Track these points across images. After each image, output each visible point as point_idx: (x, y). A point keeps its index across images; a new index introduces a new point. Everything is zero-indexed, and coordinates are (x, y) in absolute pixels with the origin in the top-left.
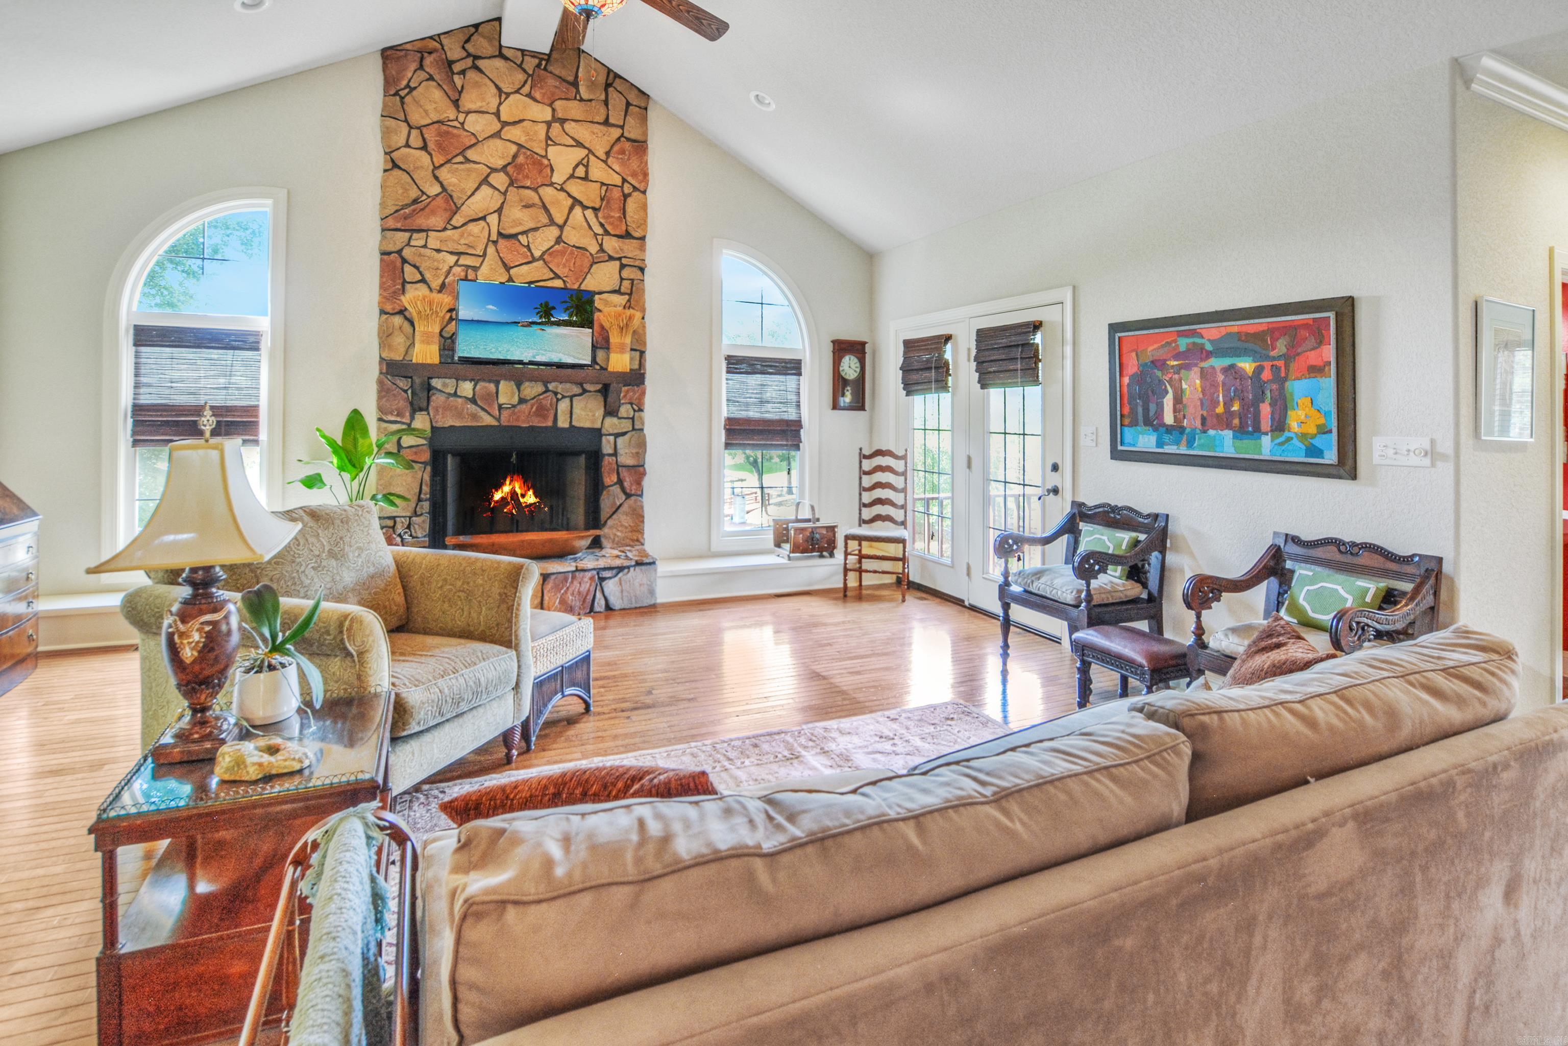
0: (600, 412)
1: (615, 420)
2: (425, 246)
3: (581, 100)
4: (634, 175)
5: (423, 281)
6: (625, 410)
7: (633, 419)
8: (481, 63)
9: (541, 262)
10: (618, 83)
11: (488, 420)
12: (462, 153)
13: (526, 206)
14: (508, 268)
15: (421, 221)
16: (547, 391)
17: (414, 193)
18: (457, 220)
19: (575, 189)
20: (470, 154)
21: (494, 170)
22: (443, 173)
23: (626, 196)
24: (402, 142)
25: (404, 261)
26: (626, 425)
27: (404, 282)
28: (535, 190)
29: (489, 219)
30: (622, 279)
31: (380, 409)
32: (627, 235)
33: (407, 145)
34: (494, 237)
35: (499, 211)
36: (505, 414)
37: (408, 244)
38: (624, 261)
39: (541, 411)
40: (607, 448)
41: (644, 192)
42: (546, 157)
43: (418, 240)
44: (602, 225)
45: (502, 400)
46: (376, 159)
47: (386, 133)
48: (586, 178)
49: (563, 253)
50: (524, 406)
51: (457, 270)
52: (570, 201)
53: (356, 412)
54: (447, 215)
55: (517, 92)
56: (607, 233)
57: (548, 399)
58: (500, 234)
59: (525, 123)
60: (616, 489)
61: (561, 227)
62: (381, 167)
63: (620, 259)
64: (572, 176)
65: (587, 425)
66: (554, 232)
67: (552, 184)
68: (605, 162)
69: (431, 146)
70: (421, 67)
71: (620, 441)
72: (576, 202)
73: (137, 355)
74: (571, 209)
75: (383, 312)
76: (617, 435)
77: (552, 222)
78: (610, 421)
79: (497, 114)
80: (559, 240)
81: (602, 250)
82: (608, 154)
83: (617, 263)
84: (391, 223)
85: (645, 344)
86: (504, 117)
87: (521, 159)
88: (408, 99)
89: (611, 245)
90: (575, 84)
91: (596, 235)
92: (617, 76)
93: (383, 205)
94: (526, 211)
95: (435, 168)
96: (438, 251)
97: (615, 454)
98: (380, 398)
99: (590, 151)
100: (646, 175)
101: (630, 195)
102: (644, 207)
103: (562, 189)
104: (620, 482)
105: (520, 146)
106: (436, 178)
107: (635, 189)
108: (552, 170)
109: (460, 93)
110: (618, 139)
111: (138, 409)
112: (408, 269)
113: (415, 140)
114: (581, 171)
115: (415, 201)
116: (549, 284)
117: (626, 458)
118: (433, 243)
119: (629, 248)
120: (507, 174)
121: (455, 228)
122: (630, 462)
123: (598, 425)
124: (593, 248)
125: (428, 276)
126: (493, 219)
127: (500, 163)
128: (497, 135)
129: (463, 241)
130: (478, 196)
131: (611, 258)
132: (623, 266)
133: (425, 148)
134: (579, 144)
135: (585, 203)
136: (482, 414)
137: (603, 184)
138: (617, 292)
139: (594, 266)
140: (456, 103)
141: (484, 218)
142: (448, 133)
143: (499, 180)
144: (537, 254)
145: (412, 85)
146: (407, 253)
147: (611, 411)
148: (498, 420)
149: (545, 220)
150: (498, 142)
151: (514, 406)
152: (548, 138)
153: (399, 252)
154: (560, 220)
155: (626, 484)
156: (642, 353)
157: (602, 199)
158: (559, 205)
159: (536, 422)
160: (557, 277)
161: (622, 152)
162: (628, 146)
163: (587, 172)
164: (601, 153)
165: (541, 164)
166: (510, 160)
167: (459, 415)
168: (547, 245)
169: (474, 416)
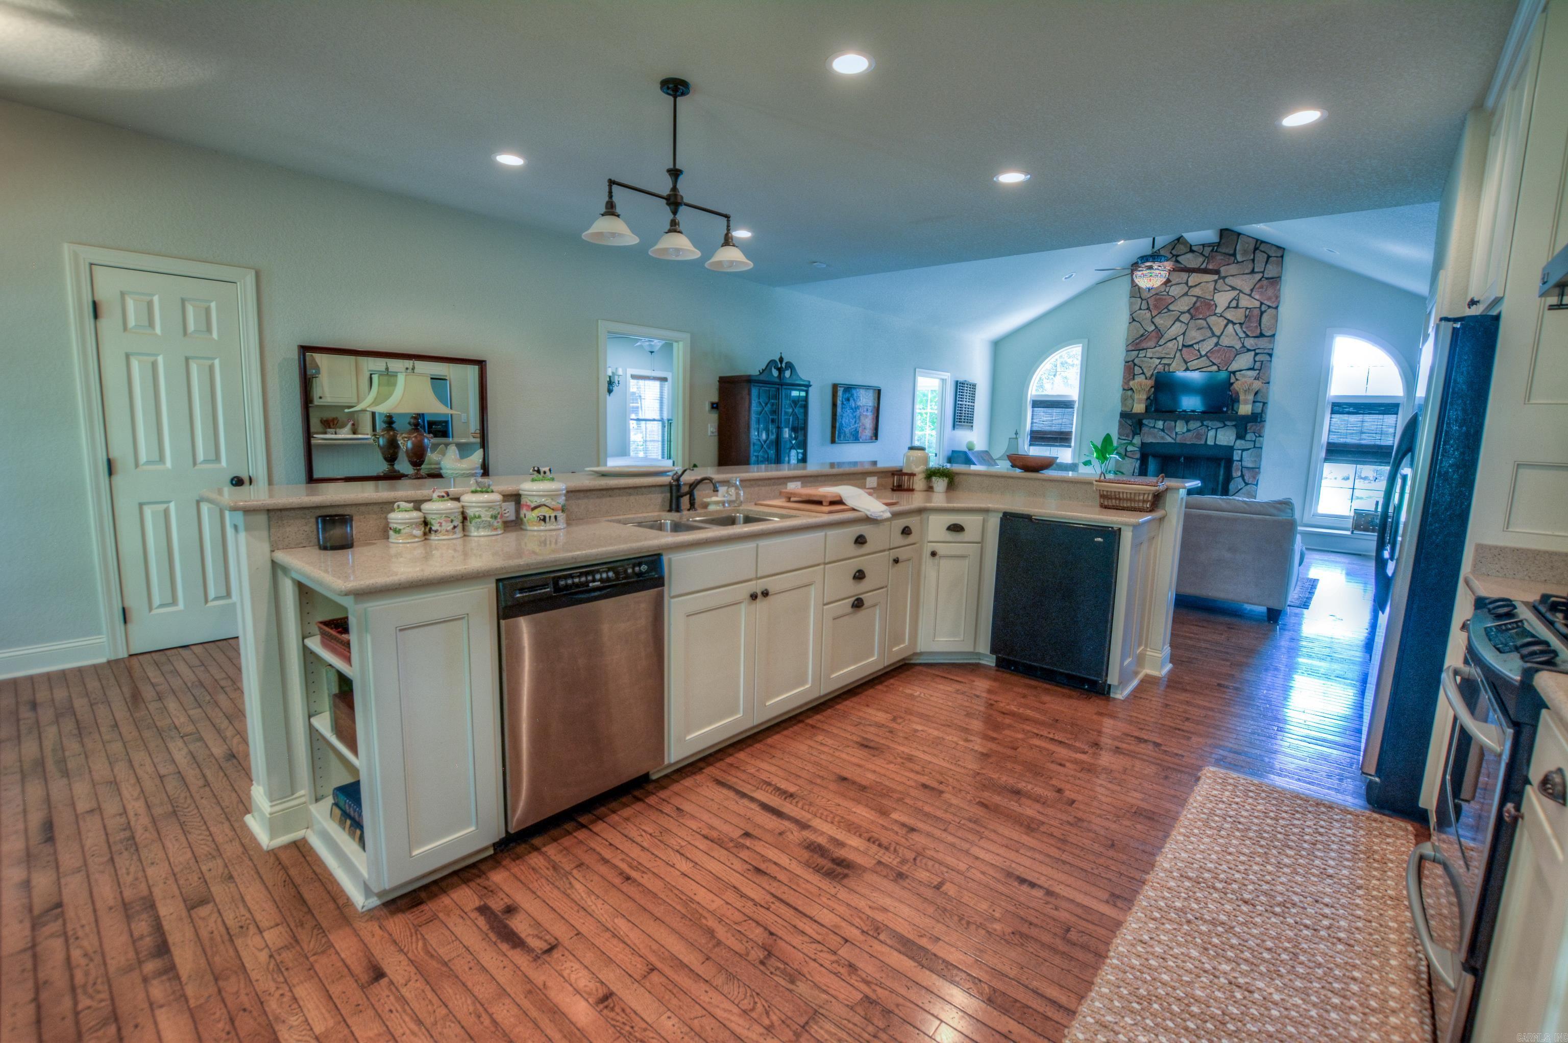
0: (1233, 437)
1: (1243, 442)
2: (1145, 356)
3: (1238, 262)
4: (1269, 299)
5: (1143, 373)
6: (1249, 436)
7: (1255, 441)
9: (1204, 358)
10: (1262, 247)
11: (1169, 440)
12: (1167, 307)
13: (1199, 329)
14: (1185, 363)
15: (1144, 345)
16: (1203, 425)
17: (1142, 331)
18: (1162, 342)
19: (1229, 315)
20: (1171, 307)
21: (1182, 313)
22: (1157, 320)
23: (1262, 313)
24: (1138, 307)
25: (1135, 365)
26: (1249, 445)
27: (1134, 375)
28: (1205, 319)
29: (1178, 338)
30: (1255, 361)
31: (1120, 433)
32: (1262, 335)
33: (1140, 309)
34: (1180, 348)
35: (1184, 334)
36: (1179, 437)
37: (1138, 356)
38: (1257, 351)
39: (1199, 436)
40: (1236, 456)
41: (1277, 308)
42: (1213, 300)
43: (1142, 354)
44: (1244, 332)
45: (1178, 430)
46: (1125, 317)
47: (1131, 305)
48: (1237, 307)
49: (1218, 351)
50: (1189, 433)
51: (1160, 366)
52: (1225, 321)
53: (1108, 435)
54: (1156, 340)
56: (1247, 336)
57: (1204, 429)
58: (1183, 346)
59: (1202, 285)
60: (1240, 480)
61: (1219, 337)
62: (1128, 322)
63: (1255, 350)
64: (1228, 307)
65: (1225, 444)
66: (1215, 340)
67: (1215, 314)
68: (1250, 295)
69: (1151, 307)
71: (1245, 453)
72: (1229, 321)
73: (1033, 411)
74: (1226, 326)
75: (1124, 389)
76: (1243, 450)
77: (1214, 335)
78: (1238, 442)
79: (1187, 283)
80: (1217, 344)
81: (1243, 346)
82: (1252, 290)
83: (1253, 353)
84: (1130, 348)
85: (1267, 398)
86: (1190, 284)
87: (1198, 304)
89: (1250, 342)
90: (1234, 255)
91: (1240, 338)
92: (1262, 242)
93: (1127, 340)
94: (1199, 332)
95: (1153, 317)
96: (1152, 358)
97: (1241, 460)
98: (1120, 430)
99: (1241, 291)
100: (1277, 297)
101: (1265, 311)
102: (1276, 318)
103: (1221, 316)
104: (1243, 476)
105: (1198, 297)
106: (1153, 322)
107: (1269, 307)
108: (1216, 306)
110: (1260, 280)
111: (1032, 432)
112: (1136, 368)
113: (1144, 306)
114: (1234, 304)
115: (1142, 335)
117: (1248, 463)
118: (1149, 355)
119: (1262, 343)
120: (1190, 314)
121: (1160, 346)
122: (1251, 465)
123: (1232, 444)
124: (1238, 346)
125: (1145, 371)
126: (1180, 339)
127: (1186, 308)
128: (1186, 294)
129: (1163, 352)
130: (1173, 328)
131: (1249, 350)
132: (1256, 354)
133: (1148, 309)
134: (1234, 289)
135: (1236, 321)
136: (1167, 437)
137: (1247, 308)
138: (1252, 369)
139: (1238, 356)
141: (1175, 339)
142: (1160, 299)
143: (1185, 318)
144: (1203, 353)
146: (1136, 361)
147: (1240, 436)
148: (1175, 440)
149: (1209, 334)
150: (1186, 298)
151: (1184, 433)
152: (1215, 289)
153: (1133, 361)
154: (1218, 333)
155: (1246, 478)
156: (1264, 404)
157: (1246, 317)
158: (1217, 323)
159: (1195, 441)
160: (1214, 364)
161: (1262, 287)
162: (1265, 282)
163: (1237, 304)
164: (1247, 291)
165: (1210, 304)
166: (1192, 306)
167: (1155, 437)
168: (1209, 348)
169: (1163, 438)
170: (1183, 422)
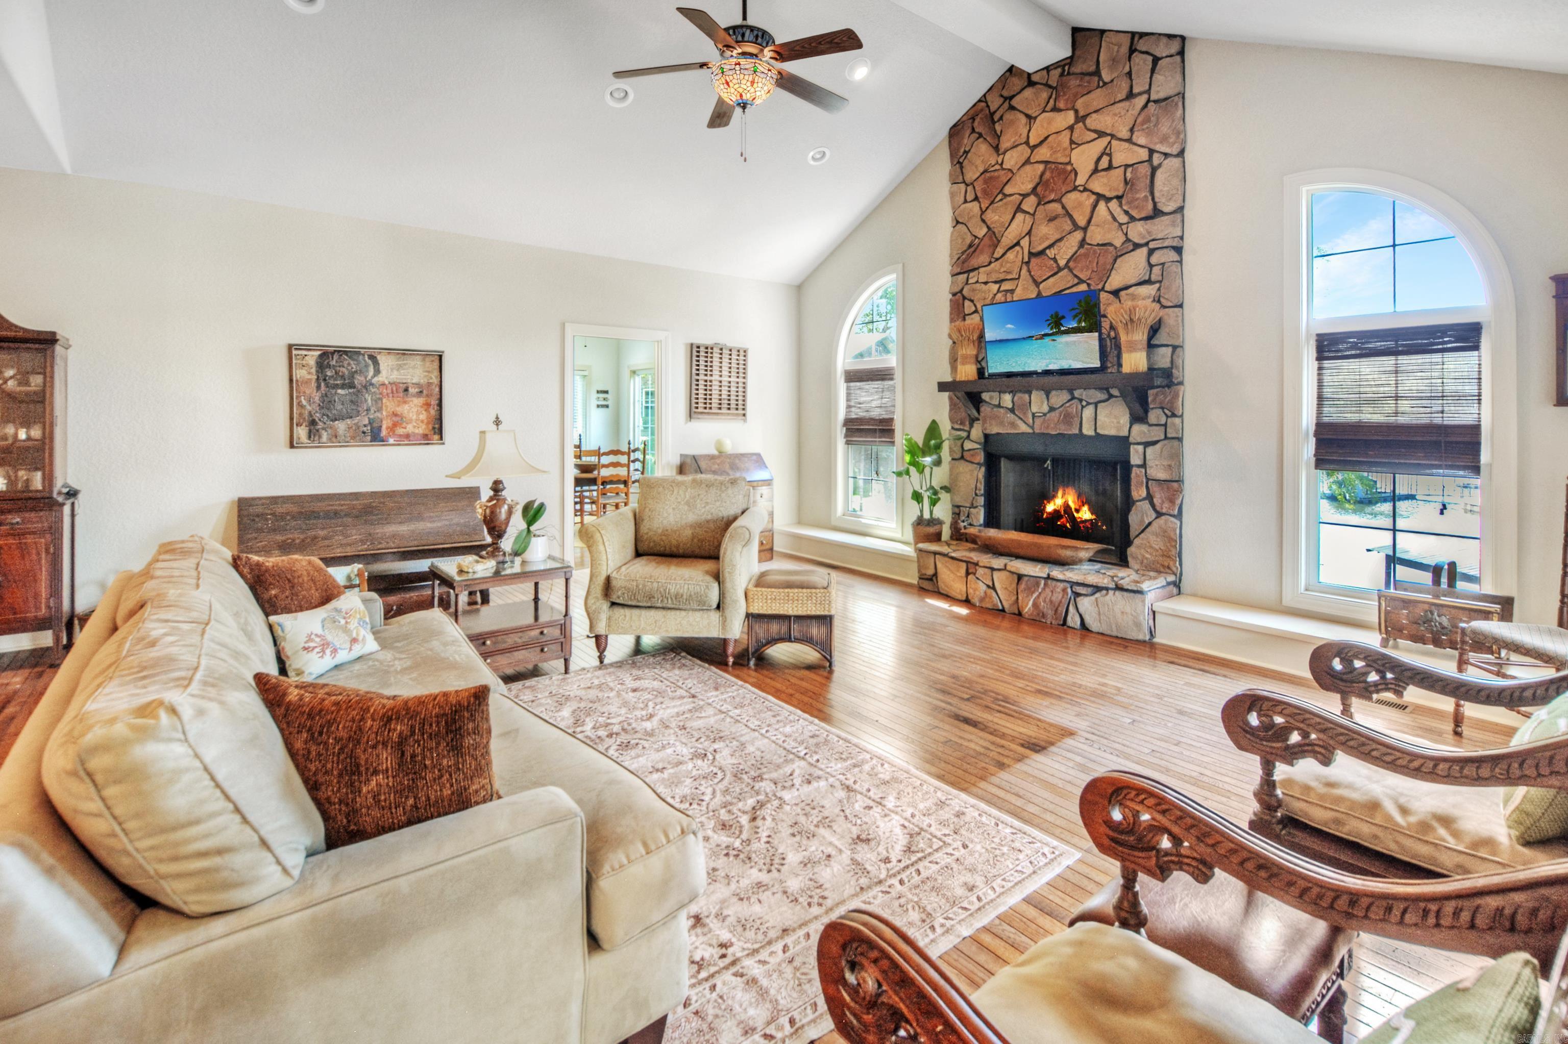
0: (1125, 419)
1: (1144, 428)
2: (977, 282)
3: (1104, 85)
4: (1164, 139)
5: (975, 311)
6: (1155, 416)
7: (1165, 425)
8: (1014, 102)
9: (1066, 270)
10: (1143, 45)
11: (1023, 428)
12: (1001, 191)
13: (1052, 219)
14: (1037, 284)
15: (974, 262)
16: (1073, 398)
17: (969, 239)
18: (999, 252)
19: (1097, 185)
20: (1008, 190)
21: (1025, 196)
22: (987, 215)
23: (1154, 170)
24: (962, 199)
25: (964, 298)
26: (1157, 433)
27: (963, 315)
28: (1059, 200)
29: (1022, 243)
30: (1151, 266)
31: (952, 420)
32: (1155, 213)
33: (966, 201)
34: (1026, 258)
35: (1029, 233)
36: (1038, 422)
37: (967, 283)
38: (1152, 245)
39: (1067, 418)
40: (1135, 459)
41: (1180, 155)
42: (1069, 163)
43: (973, 277)
44: (1126, 213)
45: (1034, 409)
47: (954, 197)
48: (1110, 167)
49: (1086, 255)
50: (1053, 414)
51: (998, 295)
52: (1090, 199)
53: (934, 422)
54: (992, 250)
55: (1044, 111)
56: (1132, 219)
57: (1074, 407)
58: (1031, 254)
59: (1050, 139)
60: (1146, 505)
61: (1085, 229)
62: (950, 226)
63: (1147, 244)
64: (1096, 171)
65: (1112, 432)
66: (1078, 235)
67: (1075, 188)
68: (1128, 140)
69: (980, 195)
70: (973, 130)
71: (1150, 450)
72: (1100, 197)
73: (848, 388)
74: (1095, 206)
75: (953, 342)
76: (1147, 444)
77: (1076, 227)
78: (1137, 428)
79: (1028, 141)
80: (1083, 242)
81: (1128, 239)
82: (1132, 130)
83: (1143, 251)
84: (956, 270)
85: (1179, 337)
86: (1036, 140)
87: (1048, 175)
88: (965, 163)
89: (1135, 231)
90: (1097, 71)
91: (1121, 225)
92: (1142, 35)
93: (951, 255)
94: (1052, 224)
95: (983, 212)
96: (986, 283)
97: (1144, 465)
98: (951, 410)
99: (1113, 136)
100: (1180, 133)
101: (1160, 165)
102: (1180, 175)
103: (1085, 190)
104: (1150, 497)
105: (1046, 163)
106: (983, 221)
107: (1166, 155)
108: (1076, 174)
109: (999, 137)
110: (1146, 106)
111: (848, 422)
112: (967, 303)
113: (970, 195)
114: (1104, 163)
115: (970, 246)
116: (1074, 290)
117: (1158, 470)
119: (1157, 228)
120: (1039, 195)
121: (997, 259)
122: (1162, 475)
123: (1125, 433)
124: (1118, 241)
125: (979, 306)
126: (1025, 243)
127: (1030, 187)
128: (1027, 162)
129: (1002, 270)
130: (1014, 225)
131: (1137, 246)
132: (1151, 252)
133: (976, 199)
134: (1101, 134)
135: (1108, 194)
136: (1019, 422)
137: (1129, 166)
138: (1147, 281)
139: (1119, 261)
140: (996, 148)
141: (1018, 244)
142: (991, 178)
143: (1029, 204)
144: (1062, 263)
145: (967, 149)
146: (966, 291)
147: (1139, 417)
148: (1032, 427)
149: (1068, 226)
150: (1029, 167)
151: (1045, 415)
152: (1072, 141)
153: (961, 291)
154: (1082, 222)
155: (1157, 501)
156: (1174, 349)
157: (1126, 182)
158: (1080, 205)
159: (1063, 429)
160: (1081, 281)
161: (1149, 120)
162: (1154, 109)
163: (1110, 161)
164: (1123, 133)
165: (1065, 171)
166: (1037, 180)
167: (1002, 424)
168: (1070, 252)
169: (1013, 425)
170: (1042, 394)
